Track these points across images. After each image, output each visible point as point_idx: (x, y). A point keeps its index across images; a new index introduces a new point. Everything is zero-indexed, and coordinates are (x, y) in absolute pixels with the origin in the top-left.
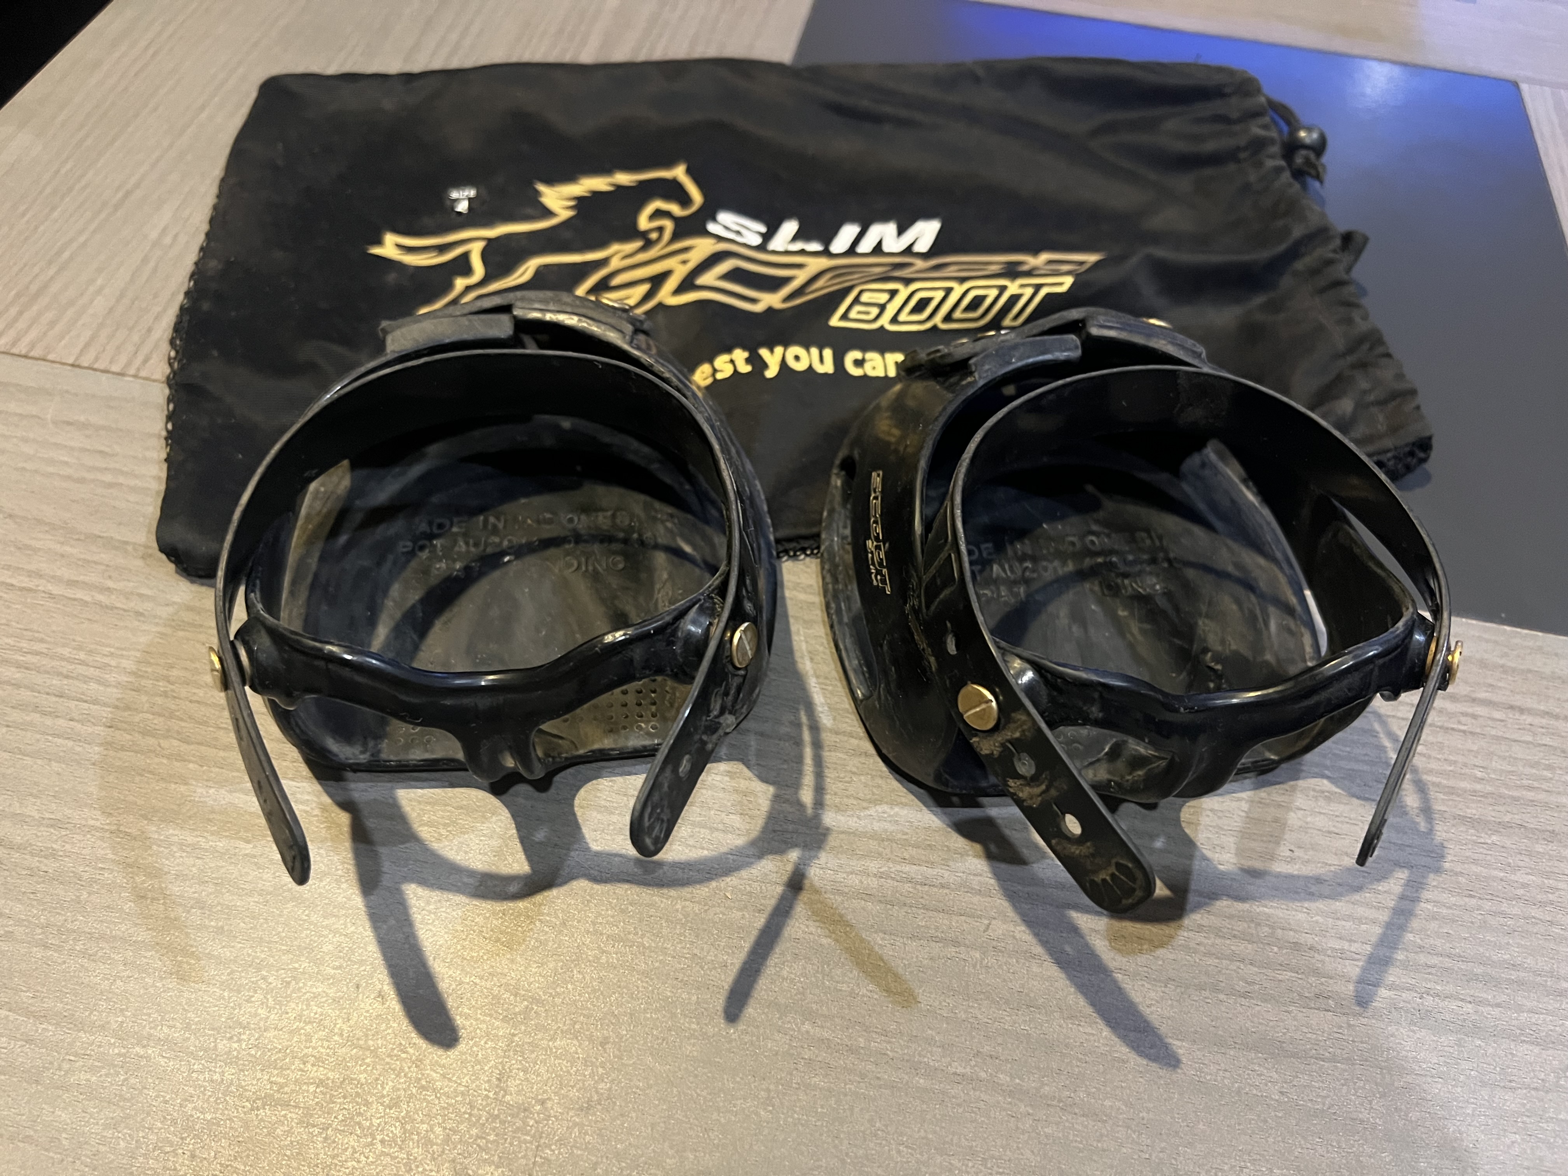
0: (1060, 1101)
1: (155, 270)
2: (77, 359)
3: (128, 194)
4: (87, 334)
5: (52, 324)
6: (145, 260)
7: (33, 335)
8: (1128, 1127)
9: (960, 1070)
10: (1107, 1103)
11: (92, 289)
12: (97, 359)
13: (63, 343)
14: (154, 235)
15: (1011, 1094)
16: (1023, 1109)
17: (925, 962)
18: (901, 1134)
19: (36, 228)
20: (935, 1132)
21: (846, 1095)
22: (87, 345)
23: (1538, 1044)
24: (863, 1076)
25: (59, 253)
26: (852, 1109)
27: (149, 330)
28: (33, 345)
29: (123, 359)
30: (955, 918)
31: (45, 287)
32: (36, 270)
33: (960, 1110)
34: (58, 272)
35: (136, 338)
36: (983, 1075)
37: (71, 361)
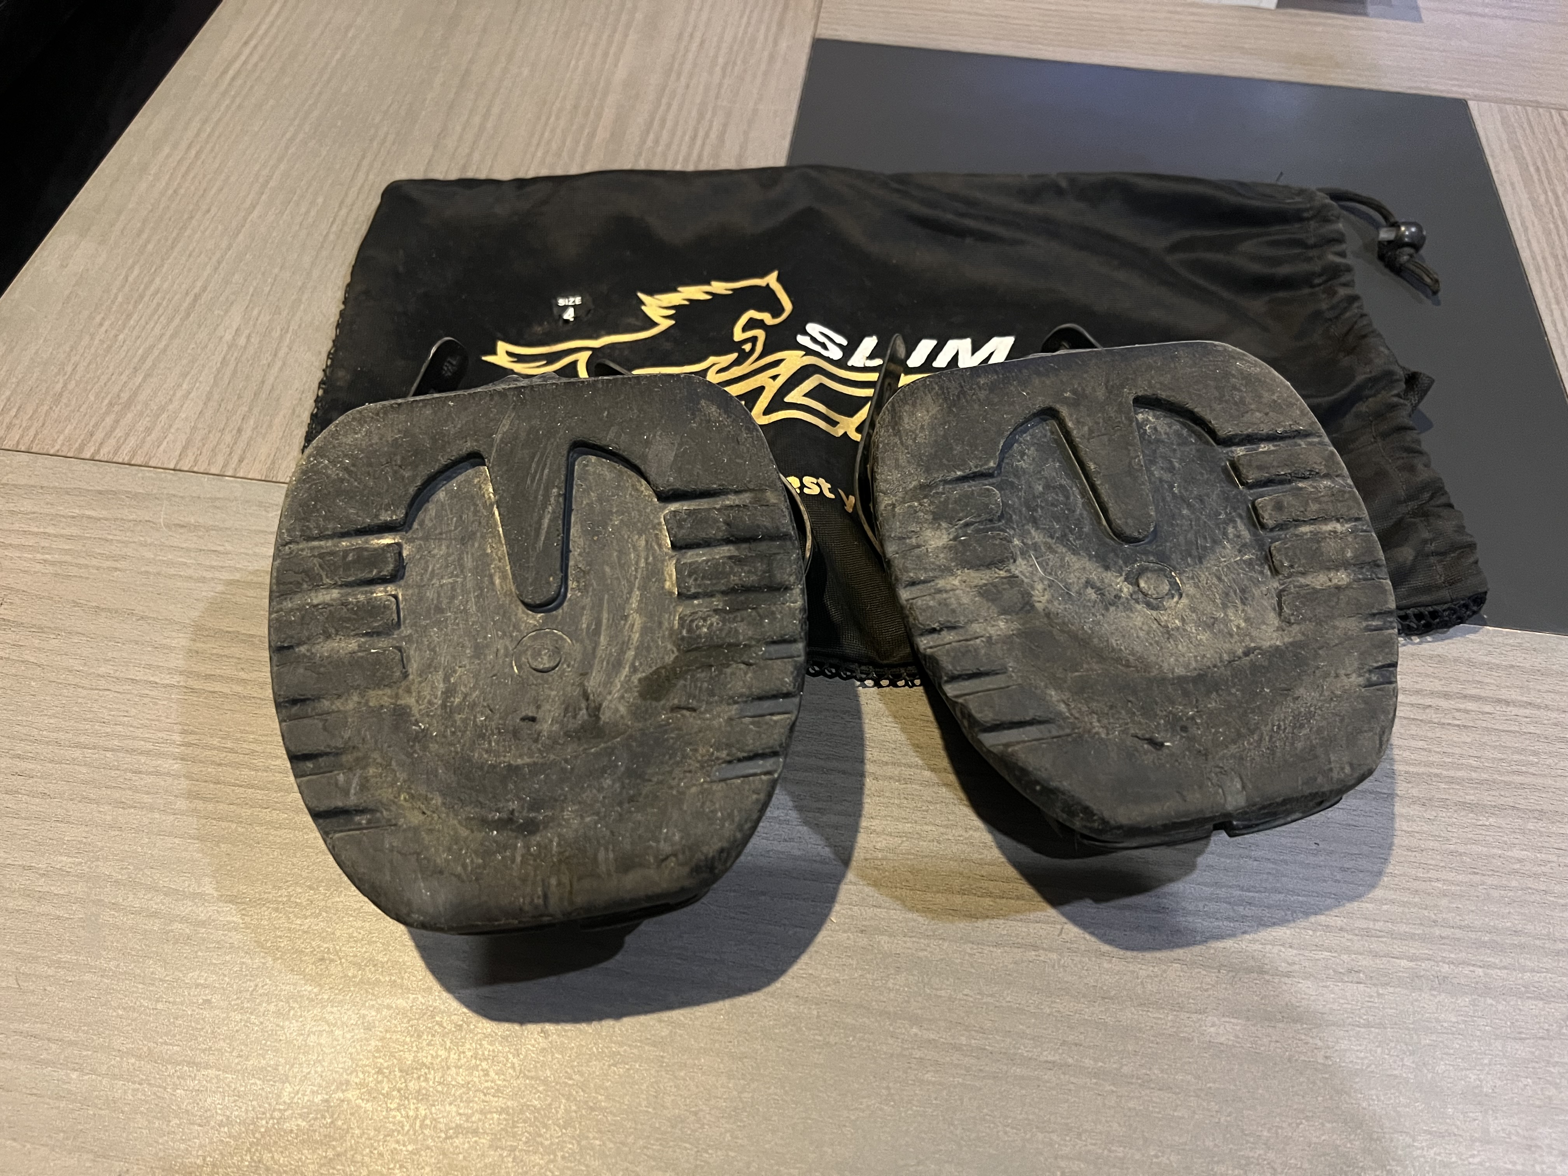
1: (235, 372)
2: (177, 463)
3: (197, 298)
4: (183, 438)
5: (148, 430)
6: (224, 362)
9: (1050, 1058)
10: (1179, 1077)
11: (179, 394)
12: (196, 462)
13: (162, 448)
14: (228, 337)
15: (1096, 1075)
16: (1108, 1088)
17: (1010, 966)
18: (1006, 1117)
19: (116, 336)
20: (1034, 1113)
21: (955, 1087)
22: (185, 448)
23: (1542, 999)
24: (968, 1069)
25: (143, 359)
26: (962, 1100)
27: (240, 431)
28: (134, 453)
29: (220, 460)
30: (1031, 925)
31: (135, 394)
32: (124, 378)
33: (1054, 1093)
34: (144, 380)
35: (228, 438)
36: (1070, 1061)
37: (172, 466)
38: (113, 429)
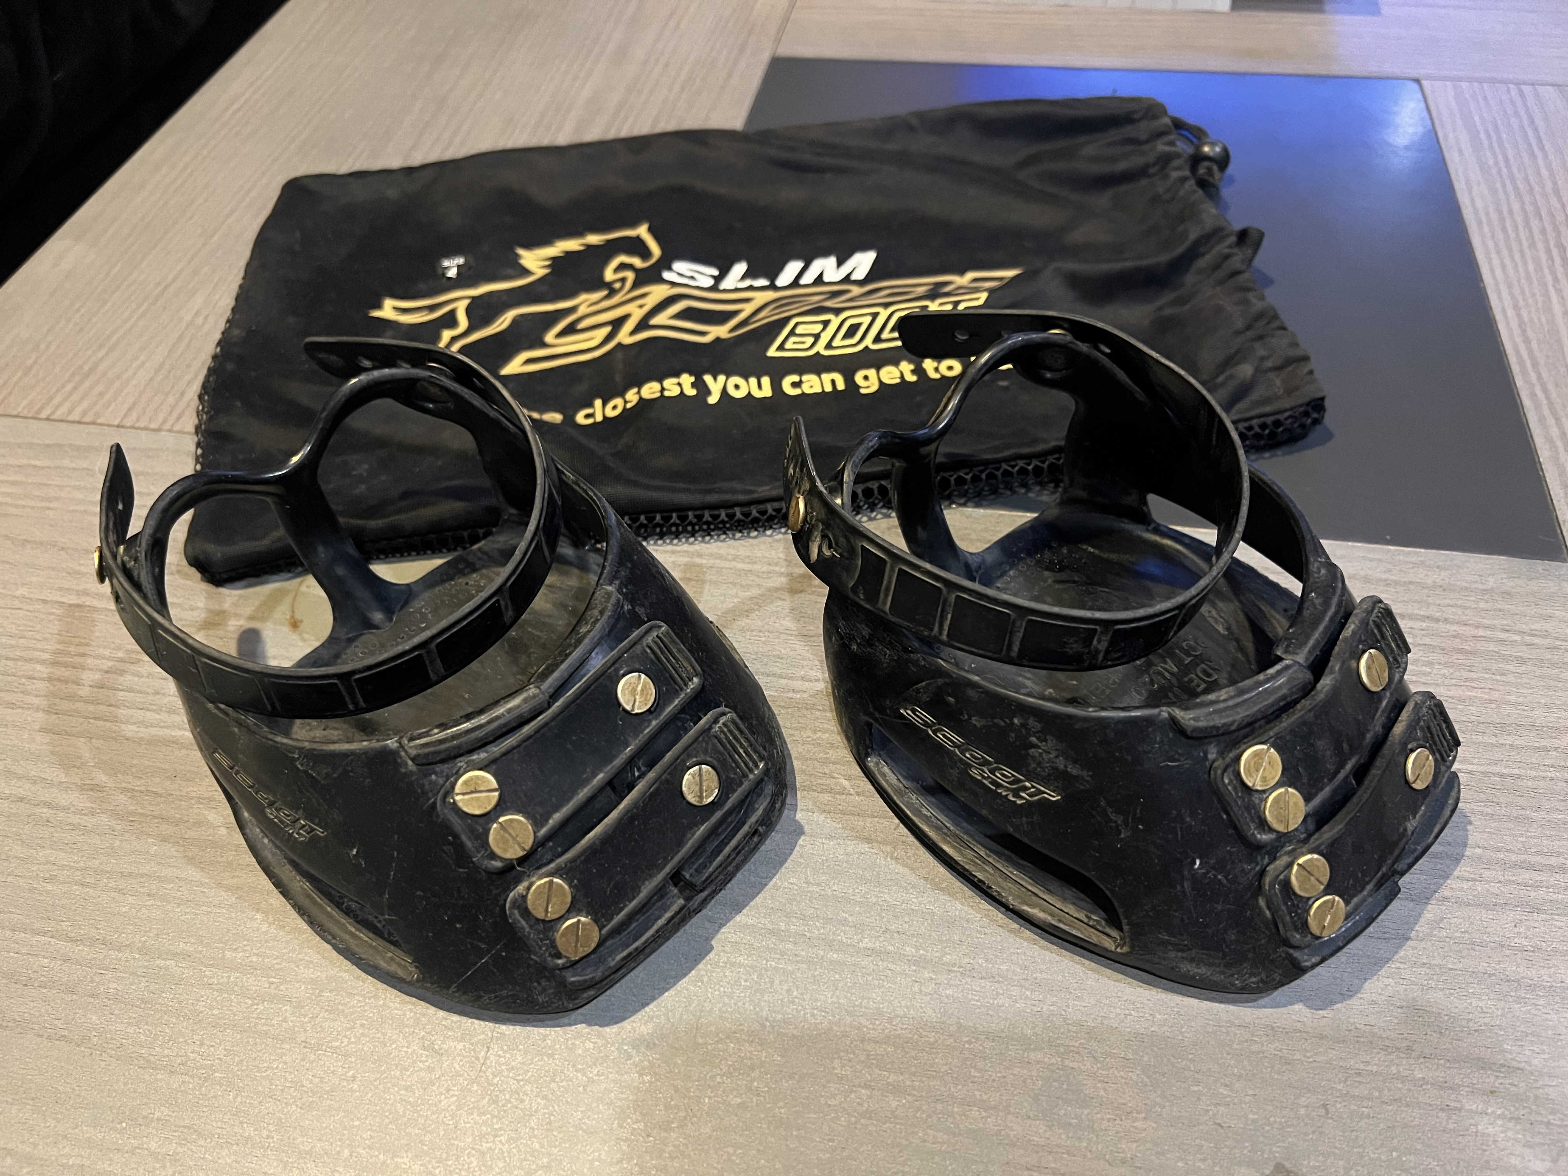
0: (960, 967)
1: (188, 345)
2: (121, 421)
3: (166, 287)
4: (131, 400)
5: (101, 395)
6: (180, 338)
7: (85, 404)
8: (1022, 986)
9: (870, 945)
11: (135, 365)
12: (138, 420)
13: (110, 409)
14: (188, 318)
15: (916, 963)
16: (927, 975)
17: (840, 857)
18: (816, 1000)
19: (90, 320)
20: (846, 997)
21: (767, 970)
22: (130, 410)
23: (1413, 900)
24: (782, 954)
25: (109, 337)
26: (772, 983)
27: (182, 394)
28: (85, 413)
29: (161, 417)
30: (869, 820)
31: (96, 365)
32: (89, 352)
33: (870, 978)
34: (108, 353)
35: (171, 400)
36: (891, 948)
37: (116, 422)
38: (71, 394)
